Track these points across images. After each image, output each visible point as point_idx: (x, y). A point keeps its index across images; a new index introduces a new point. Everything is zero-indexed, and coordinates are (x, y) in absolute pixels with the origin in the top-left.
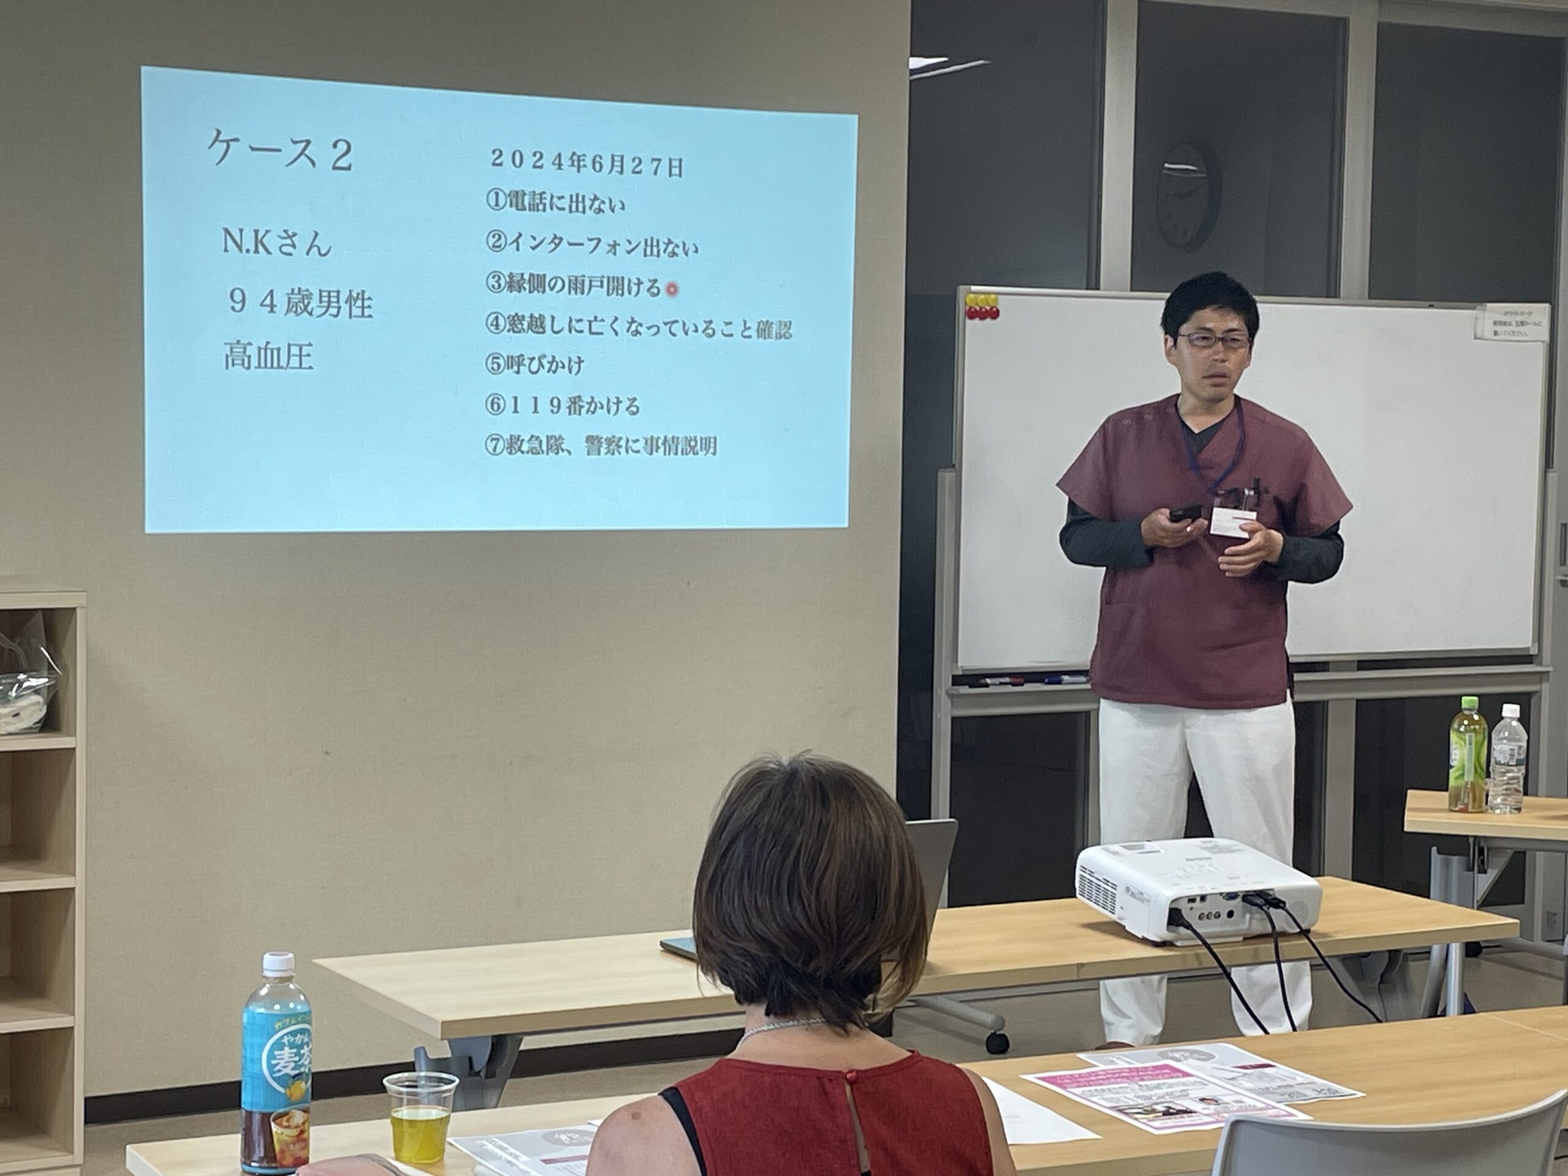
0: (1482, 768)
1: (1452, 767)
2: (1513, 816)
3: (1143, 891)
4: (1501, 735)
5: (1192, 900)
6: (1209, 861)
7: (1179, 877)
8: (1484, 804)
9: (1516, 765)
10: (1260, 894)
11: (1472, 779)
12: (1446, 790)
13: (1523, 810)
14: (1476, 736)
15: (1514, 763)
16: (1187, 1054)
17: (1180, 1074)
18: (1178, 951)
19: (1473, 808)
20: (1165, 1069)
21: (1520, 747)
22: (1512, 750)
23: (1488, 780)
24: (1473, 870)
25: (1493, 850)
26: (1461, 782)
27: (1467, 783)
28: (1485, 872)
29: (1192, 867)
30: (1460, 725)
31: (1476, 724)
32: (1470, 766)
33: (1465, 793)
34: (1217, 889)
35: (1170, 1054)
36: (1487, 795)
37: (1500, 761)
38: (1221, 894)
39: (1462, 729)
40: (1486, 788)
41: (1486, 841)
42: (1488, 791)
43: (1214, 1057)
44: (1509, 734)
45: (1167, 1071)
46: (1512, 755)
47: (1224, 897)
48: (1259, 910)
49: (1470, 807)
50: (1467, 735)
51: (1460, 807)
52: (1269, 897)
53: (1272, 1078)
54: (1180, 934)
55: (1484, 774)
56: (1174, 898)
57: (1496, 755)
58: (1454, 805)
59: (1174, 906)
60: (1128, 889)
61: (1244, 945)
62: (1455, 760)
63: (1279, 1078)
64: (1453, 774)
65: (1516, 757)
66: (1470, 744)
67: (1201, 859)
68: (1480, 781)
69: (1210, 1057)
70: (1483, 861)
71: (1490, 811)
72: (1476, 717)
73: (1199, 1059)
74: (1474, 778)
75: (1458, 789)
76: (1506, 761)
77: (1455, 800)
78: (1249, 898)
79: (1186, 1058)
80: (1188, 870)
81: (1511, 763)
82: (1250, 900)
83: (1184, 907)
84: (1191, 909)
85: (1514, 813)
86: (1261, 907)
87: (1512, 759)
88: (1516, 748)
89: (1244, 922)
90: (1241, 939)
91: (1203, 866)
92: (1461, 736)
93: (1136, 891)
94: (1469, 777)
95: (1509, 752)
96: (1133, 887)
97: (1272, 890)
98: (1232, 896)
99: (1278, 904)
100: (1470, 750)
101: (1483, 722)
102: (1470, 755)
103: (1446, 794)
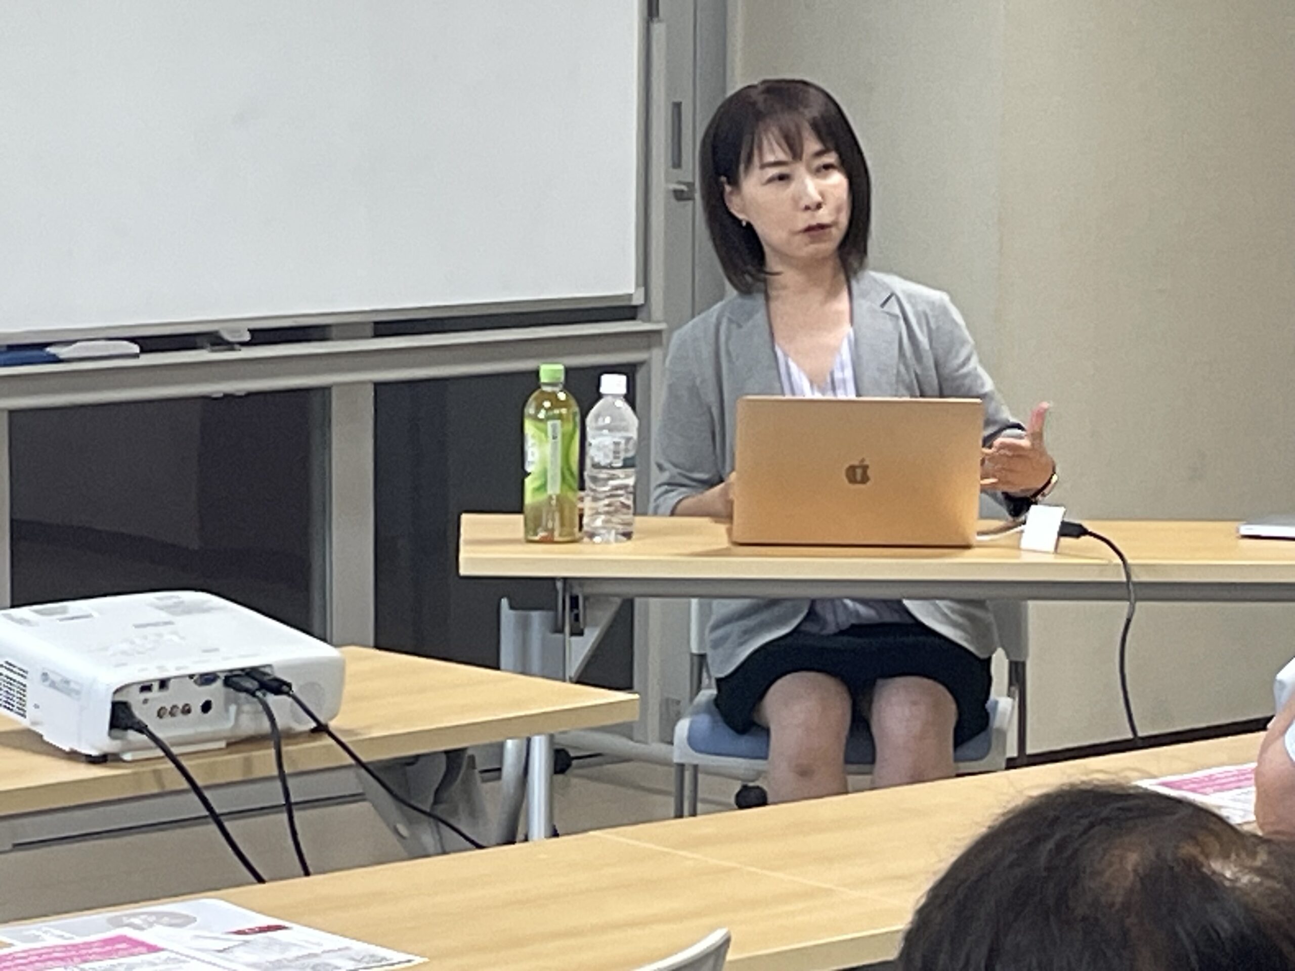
0: (572, 474)
1: (528, 474)
2: (619, 545)
3: (69, 677)
4: (601, 423)
5: (146, 688)
6: (169, 627)
7: (124, 653)
8: (576, 529)
9: (624, 466)
10: (251, 673)
11: (558, 491)
12: (520, 511)
13: (634, 536)
14: (562, 426)
15: (620, 464)
16: (152, 919)
17: (143, 949)
18: (126, 768)
19: (560, 535)
20: (120, 942)
21: (628, 440)
22: (617, 444)
23: (582, 494)
24: (562, 631)
25: (592, 600)
26: (542, 497)
27: (550, 498)
28: (581, 633)
29: (145, 638)
30: (539, 407)
31: (561, 407)
32: (555, 474)
33: (548, 514)
34: (186, 668)
35: (126, 920)
36: (581, 517)
37: (599, 463)
38: (191, 676)
39: (542, 415)
40: (580, 505)
41: (581, 585)
42: (582, 510)
43: (195, 920)
44: (613, 420)
45: (124, 946)
46: (616, 453)
47: (195, 682)
48: (250, 697)
49: (556, 533)
50: (550, 423)
51: (542, 534)
52: (266, 678)
53: (286, 946)
54: (129, 742)
55: (576, 485)
56: (118, 686)
57: (595, 454)
58: (531, 533)
59: (119, 698)
60: (45, 675)
61: (230, 753)
62: (533, 463)
63: (295, 945)
64: (530, 484)
65: (623, 455)
66: (554, 438)
67: (156, 624)
68: (570, 495)
69: (186, 921)
70: (577, 618)
71: (586, 540)
72: (562, 396)
73: (171, 925)
74: (562, 490)
75: (537, 508)
76: (608, 461)
77: (533, 526)
78: (235, 679)
79: (151, 925)
80: (138, 641)
81: (614, 465)
82: (237, 683)
83: (135, 699)
84: (145, 701)
85: (621, 542)
86: (253, 694)
87: (618, 458)
88: (623, 441)
89: (228, 719)
90: (223, 744)
91: (160, 635)
92: (541, 425)
93: (57, 679)
94: (554, 489)
95: (612, 447)
96: (53, 672)
97: (270, 666)
98: (207, 679)
99: (279, 687)
100: (554, 448)
101: (573, 402)
102: (554, 455)
103: (520, 518)
